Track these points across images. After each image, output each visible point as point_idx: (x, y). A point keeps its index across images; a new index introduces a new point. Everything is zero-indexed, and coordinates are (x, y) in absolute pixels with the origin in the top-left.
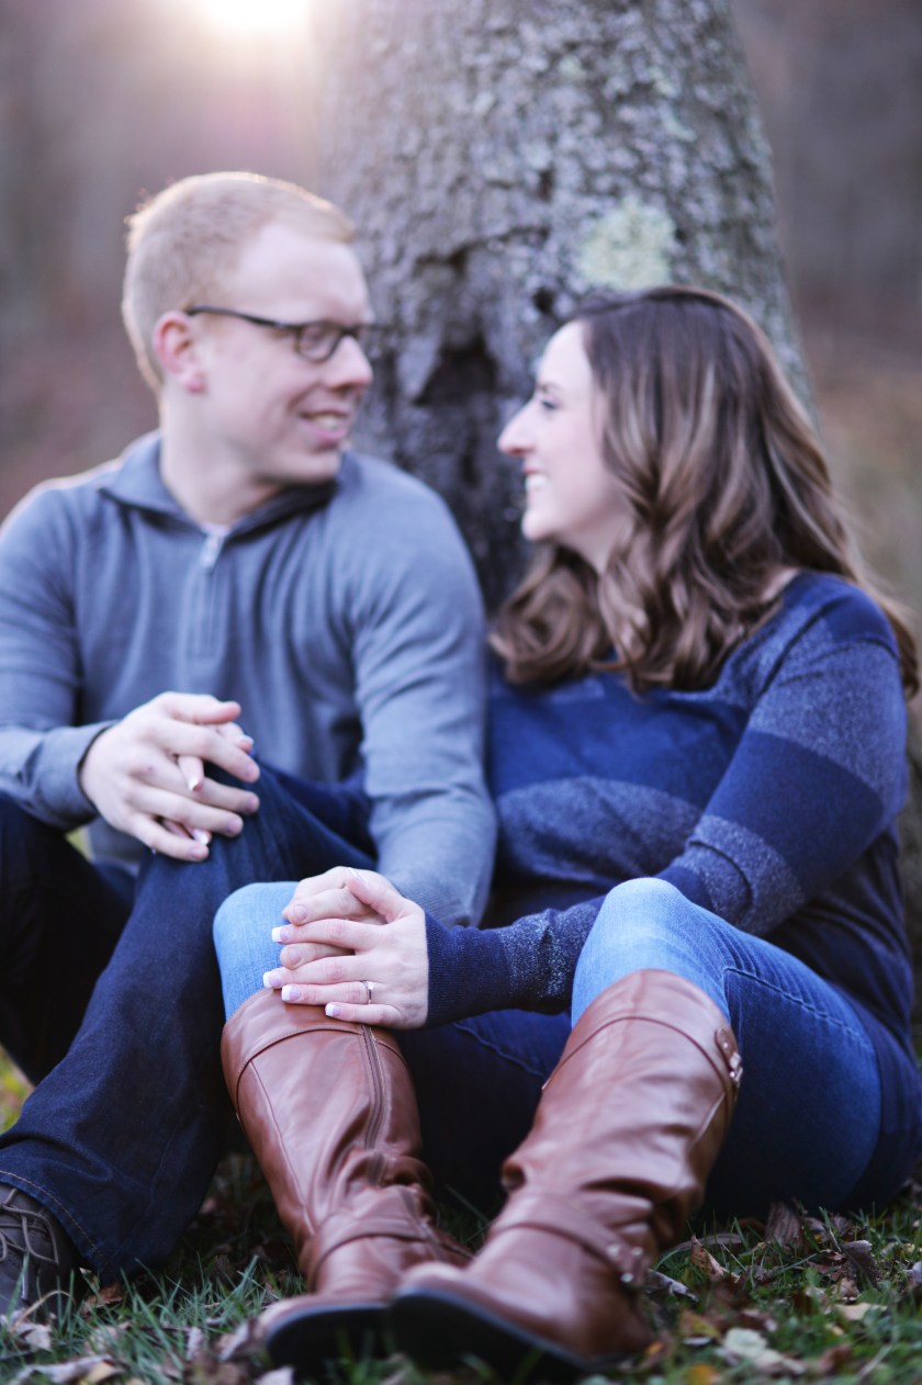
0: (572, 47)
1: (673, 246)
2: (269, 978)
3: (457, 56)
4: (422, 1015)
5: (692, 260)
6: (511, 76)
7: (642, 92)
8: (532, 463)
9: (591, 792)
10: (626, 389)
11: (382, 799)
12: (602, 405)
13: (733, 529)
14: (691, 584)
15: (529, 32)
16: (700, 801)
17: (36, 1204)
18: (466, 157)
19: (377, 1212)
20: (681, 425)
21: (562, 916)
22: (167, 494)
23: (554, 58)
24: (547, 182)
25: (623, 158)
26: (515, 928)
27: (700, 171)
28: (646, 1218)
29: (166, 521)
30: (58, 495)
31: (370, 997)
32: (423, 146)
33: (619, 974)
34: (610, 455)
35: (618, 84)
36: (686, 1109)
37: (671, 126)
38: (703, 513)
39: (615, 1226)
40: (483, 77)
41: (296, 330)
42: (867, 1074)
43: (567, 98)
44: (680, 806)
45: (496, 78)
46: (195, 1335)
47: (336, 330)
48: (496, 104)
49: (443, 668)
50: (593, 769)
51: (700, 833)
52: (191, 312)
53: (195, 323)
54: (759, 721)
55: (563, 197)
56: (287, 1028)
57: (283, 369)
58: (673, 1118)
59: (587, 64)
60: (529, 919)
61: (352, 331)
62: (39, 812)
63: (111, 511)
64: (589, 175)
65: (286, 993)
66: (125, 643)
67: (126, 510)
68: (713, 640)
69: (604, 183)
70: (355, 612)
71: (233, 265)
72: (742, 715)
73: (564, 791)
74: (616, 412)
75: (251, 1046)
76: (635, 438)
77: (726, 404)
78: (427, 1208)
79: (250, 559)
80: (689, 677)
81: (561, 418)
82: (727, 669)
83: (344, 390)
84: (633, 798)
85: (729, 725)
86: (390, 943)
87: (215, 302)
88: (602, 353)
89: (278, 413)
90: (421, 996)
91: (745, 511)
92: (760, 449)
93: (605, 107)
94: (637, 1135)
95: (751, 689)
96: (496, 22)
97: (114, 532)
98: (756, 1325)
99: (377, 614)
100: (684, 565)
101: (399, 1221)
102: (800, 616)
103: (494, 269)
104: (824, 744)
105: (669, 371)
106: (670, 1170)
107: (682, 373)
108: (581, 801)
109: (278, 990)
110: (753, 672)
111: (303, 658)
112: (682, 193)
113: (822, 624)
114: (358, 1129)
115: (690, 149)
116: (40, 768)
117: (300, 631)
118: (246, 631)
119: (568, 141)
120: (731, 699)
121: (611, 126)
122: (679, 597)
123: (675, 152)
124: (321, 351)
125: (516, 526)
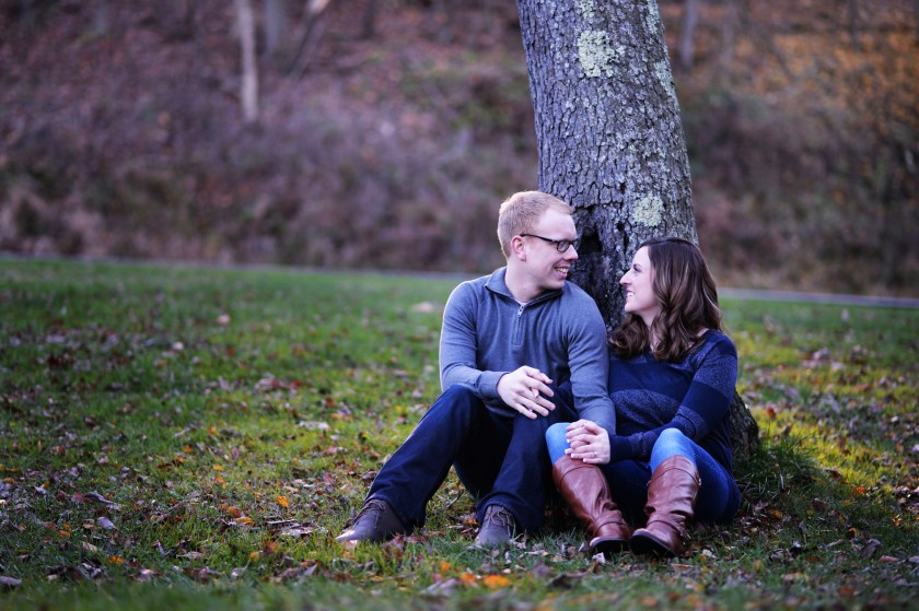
0: (633, 141)
1: (662, 209)
2: (567, 451)
3: (594, 142)
4: (608, 461)
5: (668, 214)
6: (613, 150)
7: (655, 156)
8: (629, 288)
9: (646, 394)
10: (662, 269)
11: (579, 398)
12: (654, 272)
13: (691, 313)
14: (677, 330)
15: (619, 135)
16: (680, 401)
17: (509, 511)
18: (596, 176)
19: (613, 517)
20: (678, 280)
21: (645, 434)
22: (507, 290)
23: (627, 145)
24: (623, 186)
25: (647, 179)
26: (633, 437)
27: (672, 183)
28: (684, 520)
29: (507, 299)
30: (469, 285)
31: (595, 456)
32: (581, 169)
33: (668, 456)
34: (655, 288)
35: (647, 154)
36: (690, 493)
37: (663, 168)
38: (682, 308)
39: (678, 522)
40: (603, 149)
41: (558, 243)
42: (726, 486)
43: (631, 159)
44: (673, 402)
45: (607, 150)
46: (563, 547)
47: (569, 242)
48: (607, 159)
49: (598, 358)
50: (646, 387)
51: (680, 411)
52: (522, 235)
53: (523, 239)
54: (697, 377)
55: (628, 192)
56: (573, 467)
57: (552, 254)
58: (687, 495)
59: (637, 147)
60: (636, 434)
61: (571, 243)
62: (480, 396)
63: (487, 292)
64: (637, 185)
65: (572, 456)
66: (493, 336)
67: (492, 294)
68: (681, 347)
69: (642, 188)
70: (569, 337)
71: (537, 222)
72: (692, 375)
73: (637, 393)
74: (658, 275)
75: (564, 471)
76: (664, 283)
77: (691, 275)
78: (623, 517)
79: (533, 314)
80: (673, 360)
81: (640, 275)
82: (687, 359)
83: (570, 261)
84: (659, 398)
85: (687, 377)
86: (599, 440)
87: (530, 232)
88: (655, 257)
89: (549, 268)
90: (608, 455)
91: (695, 308)
92: (700, 290)
93: (642, 161)
94: (680, 500)
95: (695, 367)
96: (608, 132)
97: (489, 300)
98: (709, 549)
99: (577, 338)
100: (675, 324)
101: (617, 519)
102: (709, 346)
103: (604, 213)
104: (715, 385)
105: (675, 264)
106: (688, 509)
107: (679, 265)
108: (642, 396)
109: (569, 454)
110: (695, 361)
111: (549, 348)
112: (666, 191)
113: (716, 349)
114: (601, 495)
115: (669, 175)
116: (481, 383)
117: (549, 339)
118: (531, 337)
119: (630, 173)
120: (689, 370)
121: (644, 168)
122: (673, 334)
123: (664, 176)
124: (563, 249)
125: (623, 307)
